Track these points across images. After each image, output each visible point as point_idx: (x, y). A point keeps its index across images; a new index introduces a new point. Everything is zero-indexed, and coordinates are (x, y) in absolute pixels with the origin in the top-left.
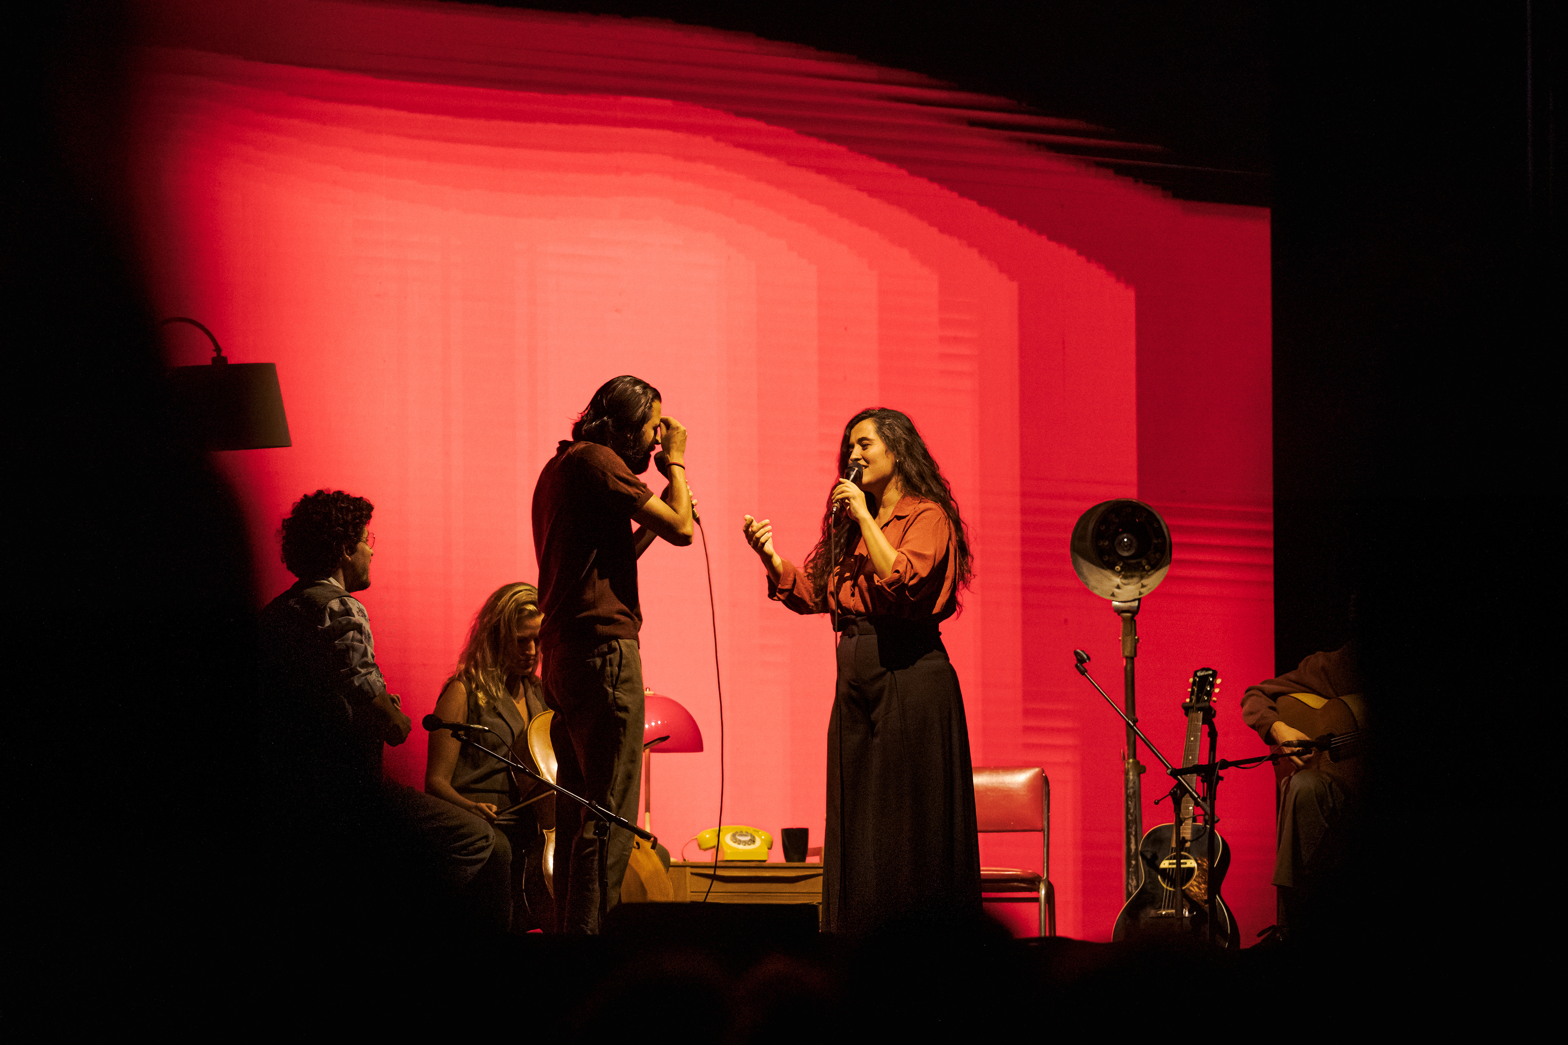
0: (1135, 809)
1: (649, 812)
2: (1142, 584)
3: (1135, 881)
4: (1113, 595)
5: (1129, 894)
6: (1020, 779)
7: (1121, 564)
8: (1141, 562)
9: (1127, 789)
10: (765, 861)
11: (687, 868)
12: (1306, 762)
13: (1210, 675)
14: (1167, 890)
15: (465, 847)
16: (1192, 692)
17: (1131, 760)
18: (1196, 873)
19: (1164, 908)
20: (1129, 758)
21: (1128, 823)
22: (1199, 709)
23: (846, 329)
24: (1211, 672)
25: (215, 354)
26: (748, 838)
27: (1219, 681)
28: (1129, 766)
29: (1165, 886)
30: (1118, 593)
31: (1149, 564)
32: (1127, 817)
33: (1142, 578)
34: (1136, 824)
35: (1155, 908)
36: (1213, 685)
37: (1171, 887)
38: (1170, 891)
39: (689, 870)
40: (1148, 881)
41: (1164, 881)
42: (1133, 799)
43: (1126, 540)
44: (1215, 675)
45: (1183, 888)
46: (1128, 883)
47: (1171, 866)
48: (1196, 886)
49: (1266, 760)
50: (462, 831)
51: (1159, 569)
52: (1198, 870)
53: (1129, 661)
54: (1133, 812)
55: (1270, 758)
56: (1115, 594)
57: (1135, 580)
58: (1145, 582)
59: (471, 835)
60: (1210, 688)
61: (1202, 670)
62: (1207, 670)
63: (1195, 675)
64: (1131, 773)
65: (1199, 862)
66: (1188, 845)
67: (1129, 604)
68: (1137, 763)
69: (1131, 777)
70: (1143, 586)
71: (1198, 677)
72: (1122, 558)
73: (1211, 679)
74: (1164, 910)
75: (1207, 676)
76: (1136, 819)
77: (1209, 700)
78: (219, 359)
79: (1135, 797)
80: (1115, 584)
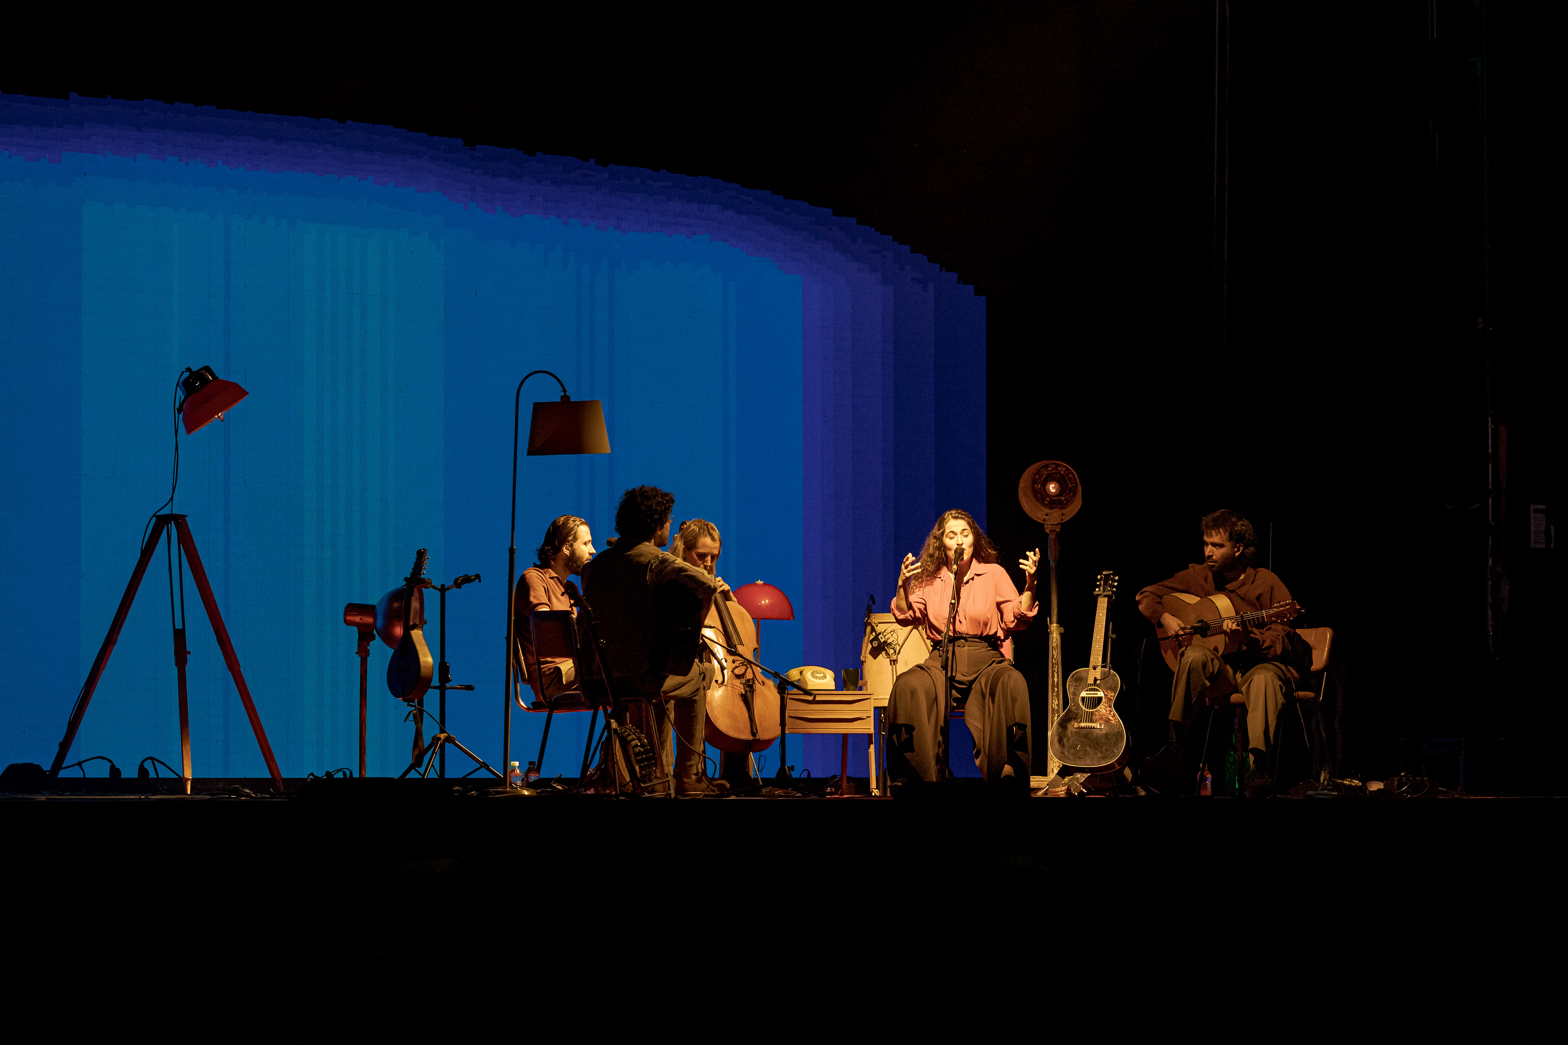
0: (1057, 655)
2: (1062, 513)
3: (1057, 701)
7: (1049, 500)
8: (1062, 499)
16: (1101, 585)
17: (1055, 625)
18: (1104, 700)
19: (1084, 722)
20: (1053, 623)
21: (1053, 664)
22: (1105, 596)
24: (1112, 572)
25: (563, 394)
26: (822, 675)
27: (1119, 578)
28: (1054, 629)
29: (1084, 708)
30: (1048, 519)
31: (1066, 500)
33: (1062, 509)
35: (1077, 722)
36: (1114, 580)
38: (1087, 711)
40: (1072, 704)
41: (1083, 705)
43: (1050, 486)
44: (1115, 575)
45: (1095, 710)
46: (1052, 702)
47: (1087, 696)
48: (1104, 709)
51: (1073, 504)
52: (1105, 698)
56: (1045, 519)
58: (1064, 511)
60: (1112, 582)
61: (1107, 572)
64: (1055, 633)
65: (1106, 693)
66: (1098, 682)
67: (1052, 526)
69: (1055, 636)
71: (1104, 575)
73: (1113, 577)
75: (1110, 575)
76: (1058, 662)
77: (1110, 591)
78: (565, 398)
79: (1057, 649)
80: (1045, 513)
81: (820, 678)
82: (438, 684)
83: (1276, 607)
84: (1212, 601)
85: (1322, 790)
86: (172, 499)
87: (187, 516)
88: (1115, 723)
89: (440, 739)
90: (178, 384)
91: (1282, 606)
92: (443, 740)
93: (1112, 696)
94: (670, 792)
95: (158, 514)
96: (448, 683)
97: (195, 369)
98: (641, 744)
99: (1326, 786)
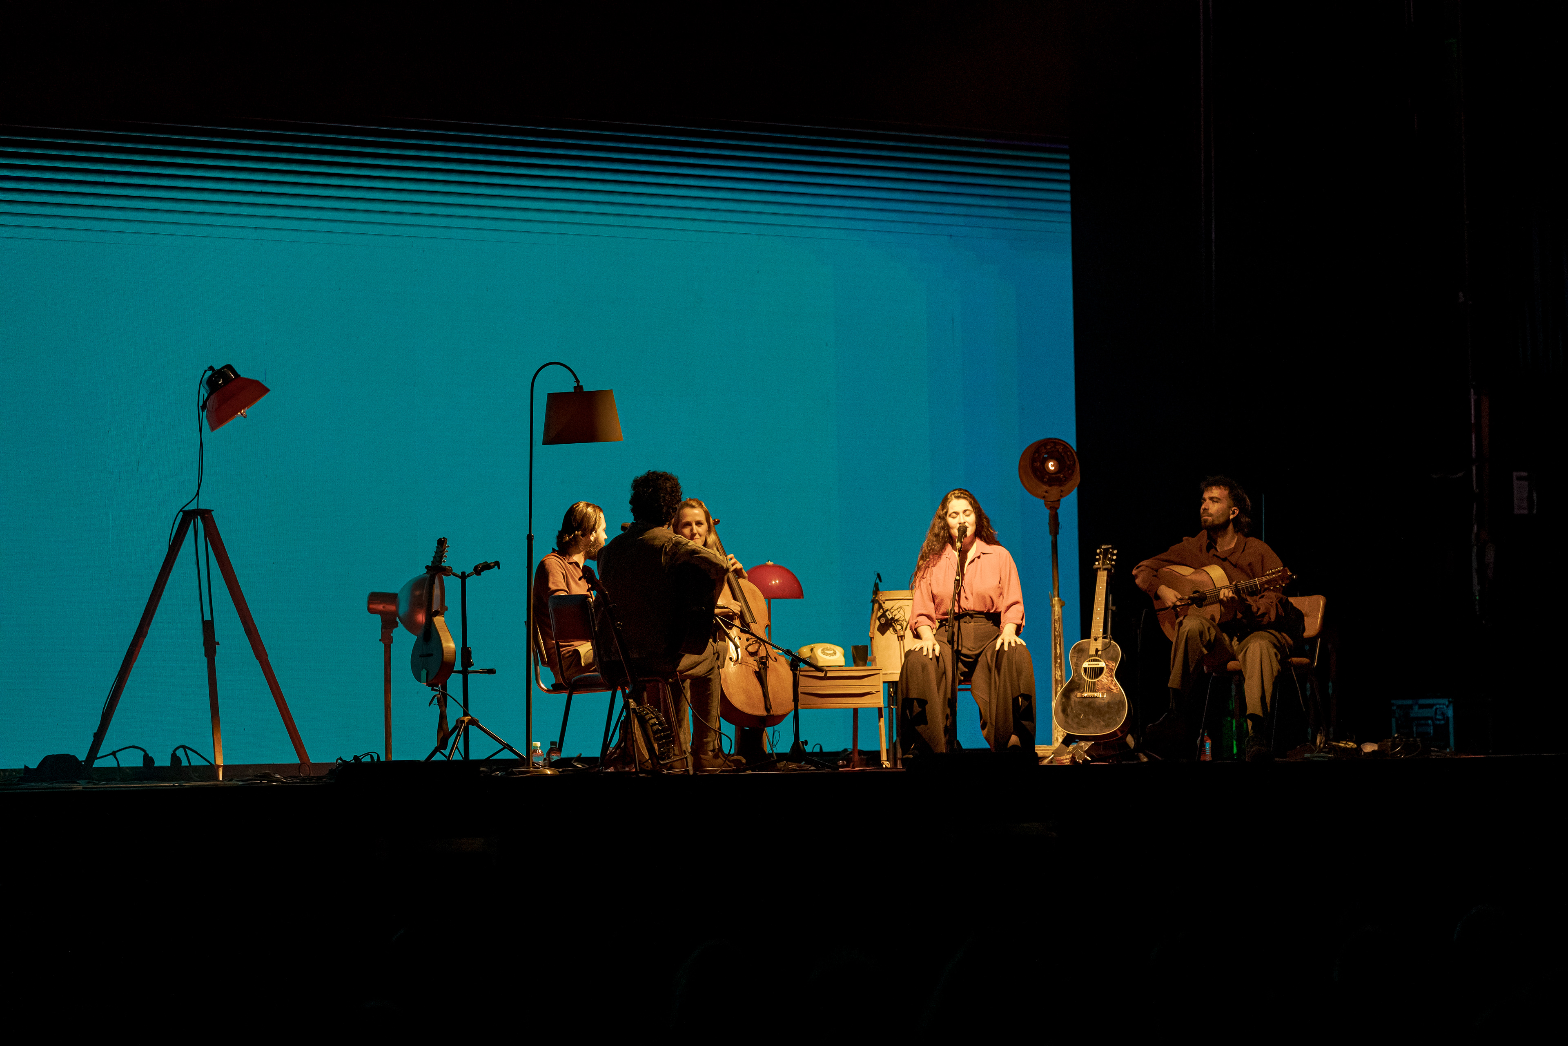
0: (1059, 628)
3: (1060, 672)
7: (1046, 478)
8: (1060, 477)
10: (844, 666)
13: (1110, 548)
14: (1087, 681)
16: (1098, 559)
17: (1056, 598)
18: (1105, 670)
19: (1086, 692)
20: (1054, 597)
21: (1055, 636)
22: (1105, 569)
24: (1110, 546)
25: (575, 384)
27: (1117, 552)
28: (1055, 602)
29: (1086, 678)
30: (1045, 496)
31: (1066, 478)
32: (1055, 633)
33: (1062, 486)
35: (1080, 692)
36: (1114, 554)
38: (1089, 681)
40: (1075, 675)
41: (1084, 675)
42: (1058, 622)
43: (1051, 463)
45: (1097, 680)
46: (1056, 674)
48: (1106, 678)
52: (1106, 668)
53: (1054, 536)
54: (1059, 630)
57: (1057, 487)
60: (1111, 556)
61: (1105, 545)
63: (1100, 548)
64: (1056, 607)
65: (1107, 663)
66: (1100, 653)
67: (1054, 503)
68: (1061, 601)
69: (1056, 609)
71: (1103, 549)
72: (1048, 474)
76: (1060, 634)
77: (1110, 564)
78: (578, 388)
80: (1045, 490)
81: (831, 655)
82: (461, 669)
83: (1268, 575)
85: (1318, 752)
86: (198, 494)
87: (213, 511)
88: (1117, 692)
89: (463, 721)
90: (200, 383)
91: (1274, 573)
92: (467, 723)
93: (1113, 666)
95: (185, 509)
96: (470, 667)
97: (217, 368)
98: (659, 722)
99: (1322, 749)
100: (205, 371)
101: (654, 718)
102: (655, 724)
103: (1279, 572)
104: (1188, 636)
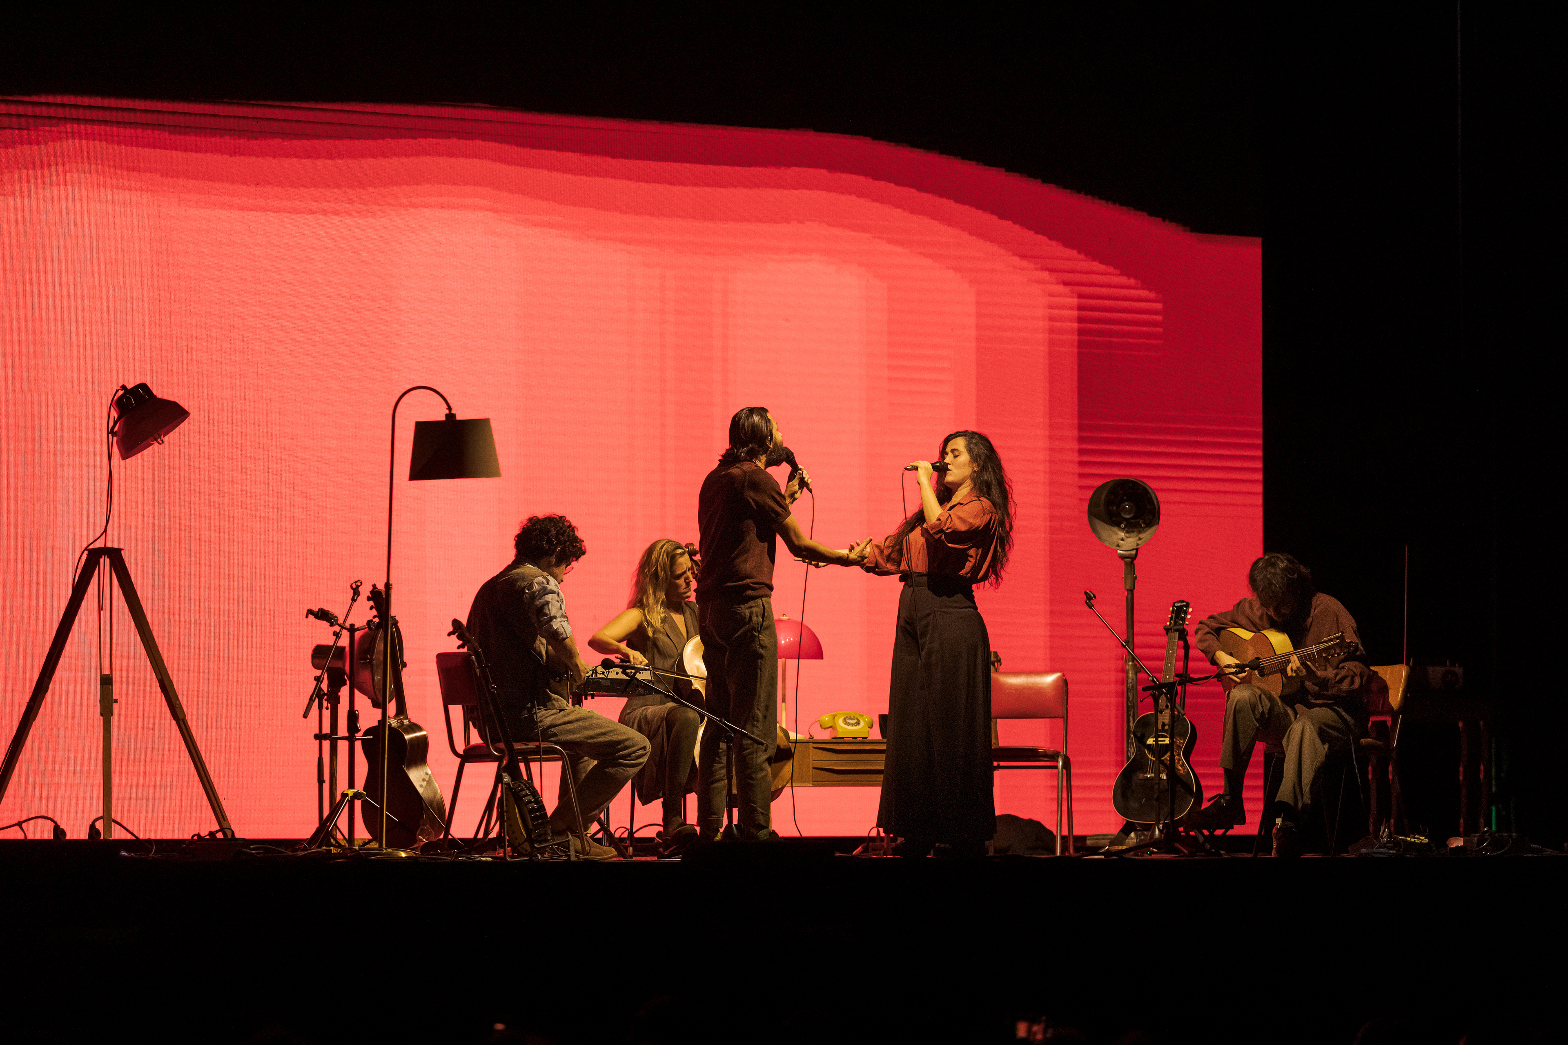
1: (785, 702)
2: (1139, 538)
3: (1132, 748)
4: (1118, 546)
5: (1129, 758)
6: (1050, 679)
7: (1125, 523)
8: (1139, 522)
9: (1127, 684)
10: (866, 738)
11: (810, 744)
12: (1242, 679)
13: (1184, 606)
14: (1151, 759)
15: (629, 755)
16: (1171, 618)
17: (1130, 663)
19: (1149, 773)
20: (1129, 662)
21: (1128, 707)
22: (1176, 630)
23: (952, 330)
24: (1185, 603)
25: (447, 412)
26: (854, 721)
27: (1190, 610)
28: (1129, 667)
29: (1150, 757)
30: (1123, 544)
31: (1144, 523)
33: (1140, 532)
34: (1134, 708)
35: (1142, 773)
36: (1186, 613)
37: (1154, 757)
38: (1154, 760)
39: (811, 745)
40: (1138, 754)
41: (1149, 753)
43: (1127, 507)
44: (1187, 606)
45: (1162, 759)
46: (1128, 751)
47: (1153, 743)
49: (1212, 678)
50: (627, 743)
51: (1151, 527)
53: (1130, 592)
54: (1132, 700)
55: (1215, 677)
56: (1120, 544)
57: (1135, 534)
58: (1141, 536)
59: (633, 746)
61: (1179, 602)
62: (1183, 601)
63: (1174, 605)
64: (1130, 672)
65: (1174, 740)
66: (1166, 727)
67: (1129, 552)
68: (1134, 666)
69: (1130, 675)
70: (1140, 539)
71: (1176, 607)
72: (1126, 519)
73: (1185, 609)
74: (1149, 774)
75: (1182, 606)
77: (1183, 624)
78: (450, 416)
79: (1133, 690)
80: (1121, 537)
81: (853, 725)
82: (347, 735)
83: (1325, 642)
84: (1267, 638)
85: (1380, 847)
86: (105, 531)
87: (123, 549)
88: (1184, 773)
89: (347, 795)
90: (111, 405)
91: (1331, 640)
92: (351, 796)
93: (1180, 743)
94: (569, 853)
95: (91, 547)
96: (357, 733)
97: (129, 387)
98: (535, 799)
99: (1385, 844)
100: (117, 391)
101: (530, 795)
102: (530, 802)
103: (1337, 638)
104: (1237, 708)
